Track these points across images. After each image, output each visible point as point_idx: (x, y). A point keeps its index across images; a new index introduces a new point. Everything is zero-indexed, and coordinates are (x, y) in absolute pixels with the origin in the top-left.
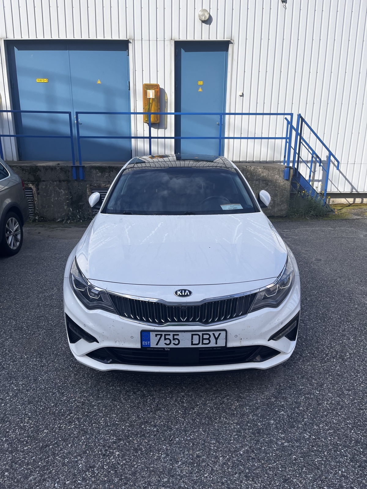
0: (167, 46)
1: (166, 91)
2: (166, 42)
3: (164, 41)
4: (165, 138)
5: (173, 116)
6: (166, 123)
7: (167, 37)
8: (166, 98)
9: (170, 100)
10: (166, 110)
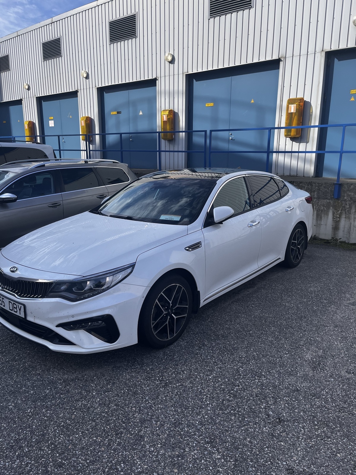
0: (317, 58)
1: (312, 104)
2: (316, 55)
3: (315, 53)
4: (306, 152)
5: (317, 129)
6: (308, 137)
7: (319, 49)
8: (311, 111)
9: (315, 113)
10: (310, 123)
